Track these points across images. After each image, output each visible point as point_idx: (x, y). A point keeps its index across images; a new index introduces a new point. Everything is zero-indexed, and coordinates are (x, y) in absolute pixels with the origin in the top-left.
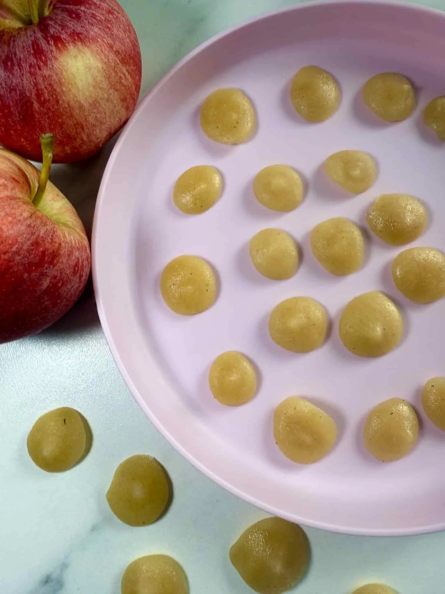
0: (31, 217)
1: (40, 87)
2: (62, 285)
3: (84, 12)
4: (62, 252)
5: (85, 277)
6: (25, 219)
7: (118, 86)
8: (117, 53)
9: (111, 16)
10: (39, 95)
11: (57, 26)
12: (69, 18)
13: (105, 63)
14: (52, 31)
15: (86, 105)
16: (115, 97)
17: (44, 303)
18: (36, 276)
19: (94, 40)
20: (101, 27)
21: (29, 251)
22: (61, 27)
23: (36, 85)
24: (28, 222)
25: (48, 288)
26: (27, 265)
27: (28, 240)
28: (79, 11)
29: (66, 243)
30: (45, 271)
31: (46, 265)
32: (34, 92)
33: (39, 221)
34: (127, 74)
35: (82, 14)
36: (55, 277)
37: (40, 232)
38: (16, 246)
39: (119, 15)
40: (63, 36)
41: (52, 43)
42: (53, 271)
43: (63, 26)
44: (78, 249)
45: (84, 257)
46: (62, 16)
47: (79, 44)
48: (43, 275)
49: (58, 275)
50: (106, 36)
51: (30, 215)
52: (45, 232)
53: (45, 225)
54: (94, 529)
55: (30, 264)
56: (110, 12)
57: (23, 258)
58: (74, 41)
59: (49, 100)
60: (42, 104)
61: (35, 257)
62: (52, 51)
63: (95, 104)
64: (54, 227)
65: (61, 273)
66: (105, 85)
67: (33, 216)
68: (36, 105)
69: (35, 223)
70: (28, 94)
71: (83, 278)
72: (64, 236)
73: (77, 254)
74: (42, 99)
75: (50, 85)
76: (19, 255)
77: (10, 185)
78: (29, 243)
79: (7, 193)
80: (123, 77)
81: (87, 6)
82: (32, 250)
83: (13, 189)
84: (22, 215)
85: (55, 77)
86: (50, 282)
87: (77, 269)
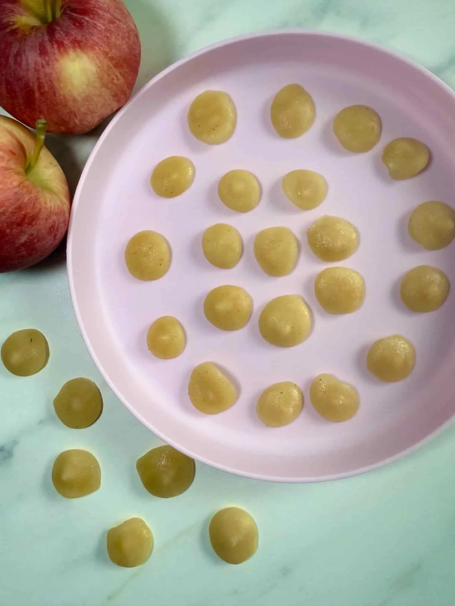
0: (19, 186)
1: (41, 81)
2: (38, 241)
3: (88, 22)
4: (41, 216)
5: (59, 236)
6: (14, 188)
7: (110, 85)
8: (112, 59)
9: (112, 25)
10: (40, 87)
11: (62, 32)
12: (73, 27)
13: (99, 67)
14: (57, 36)
15: (79, 99)
16: (106, 93)
17: (20, 252)
18: (16, 232)
19: (92, 48)
20: (100, 36)
21: (13, 213)
22: (65, 33)
23: (38, 79)
24: (16, 190)
25: (26, 242)
26: (10, 224)
27: (13, 205)
28: (83, 20)
29: (47, 209)
30: (24, 230)
31: (26, 225)
32: (36, 85)
33: (25, 190)
34: (119, 76)
35: (85, 23)
36: (32, 235)
37: (24, 199)
38: (3, 208)
39: (120, 23)
40: (66, 42)
41: (55, 46)
42: (30, 230)
43: (66, 33)
44: (56, 214)
45: (61, 220)
46: (67, 23)
47: (78, 50)
48: (22, 232)
49: (35, 234)
50: (103, 45)
51: (18, 184)
52: (29, 199)
53: (30, 193)
54: (41, 422)
55: (12, 223)
56: (111, 22)
57: (7, 218)
58: (74, 48)
59: (48, 92)
60: (42, 94)
61: (17, 218)
62: (54, 54)
63: (87, 98)
64: (38, 195)
65: (37, 232)
66: (97, 84)
67: (21, 185)
68: (37, 95)
69: (22, 191)
70: (31, 85)
71: (58, 237)
72: (46, 203)
73: (54, 218)
74: (43, 90)
75: (50, 80)
76: (5, 215)
77: (7, 157)
78: (14, 206)
79: (2, 164)
80: (115, 78)
81: (91, 16)
82: (16, 213)
83: (8, 161)
84: (11, 184)
85: (54, 75)
86: (28, 238)
87: (52, 230)
